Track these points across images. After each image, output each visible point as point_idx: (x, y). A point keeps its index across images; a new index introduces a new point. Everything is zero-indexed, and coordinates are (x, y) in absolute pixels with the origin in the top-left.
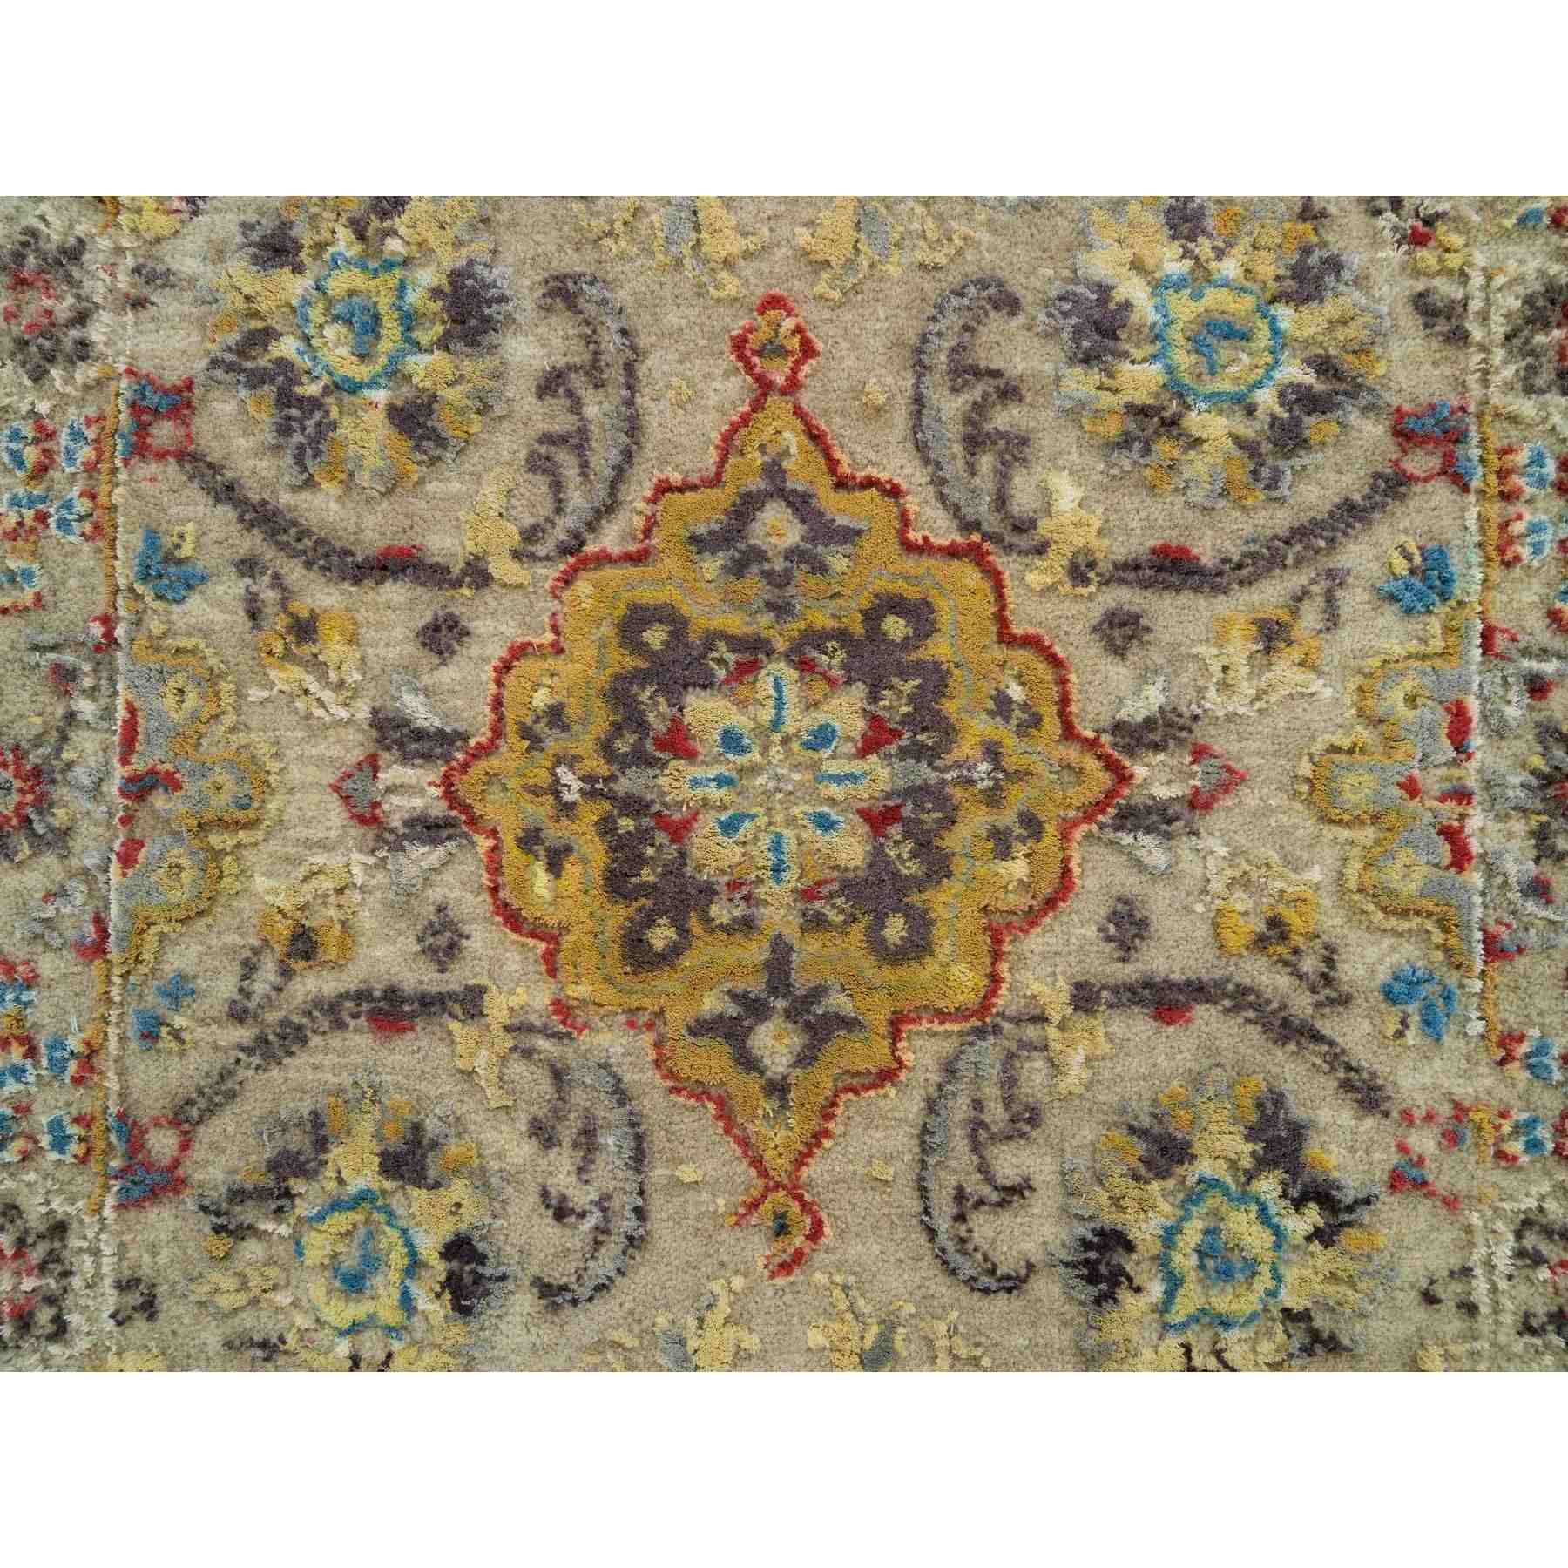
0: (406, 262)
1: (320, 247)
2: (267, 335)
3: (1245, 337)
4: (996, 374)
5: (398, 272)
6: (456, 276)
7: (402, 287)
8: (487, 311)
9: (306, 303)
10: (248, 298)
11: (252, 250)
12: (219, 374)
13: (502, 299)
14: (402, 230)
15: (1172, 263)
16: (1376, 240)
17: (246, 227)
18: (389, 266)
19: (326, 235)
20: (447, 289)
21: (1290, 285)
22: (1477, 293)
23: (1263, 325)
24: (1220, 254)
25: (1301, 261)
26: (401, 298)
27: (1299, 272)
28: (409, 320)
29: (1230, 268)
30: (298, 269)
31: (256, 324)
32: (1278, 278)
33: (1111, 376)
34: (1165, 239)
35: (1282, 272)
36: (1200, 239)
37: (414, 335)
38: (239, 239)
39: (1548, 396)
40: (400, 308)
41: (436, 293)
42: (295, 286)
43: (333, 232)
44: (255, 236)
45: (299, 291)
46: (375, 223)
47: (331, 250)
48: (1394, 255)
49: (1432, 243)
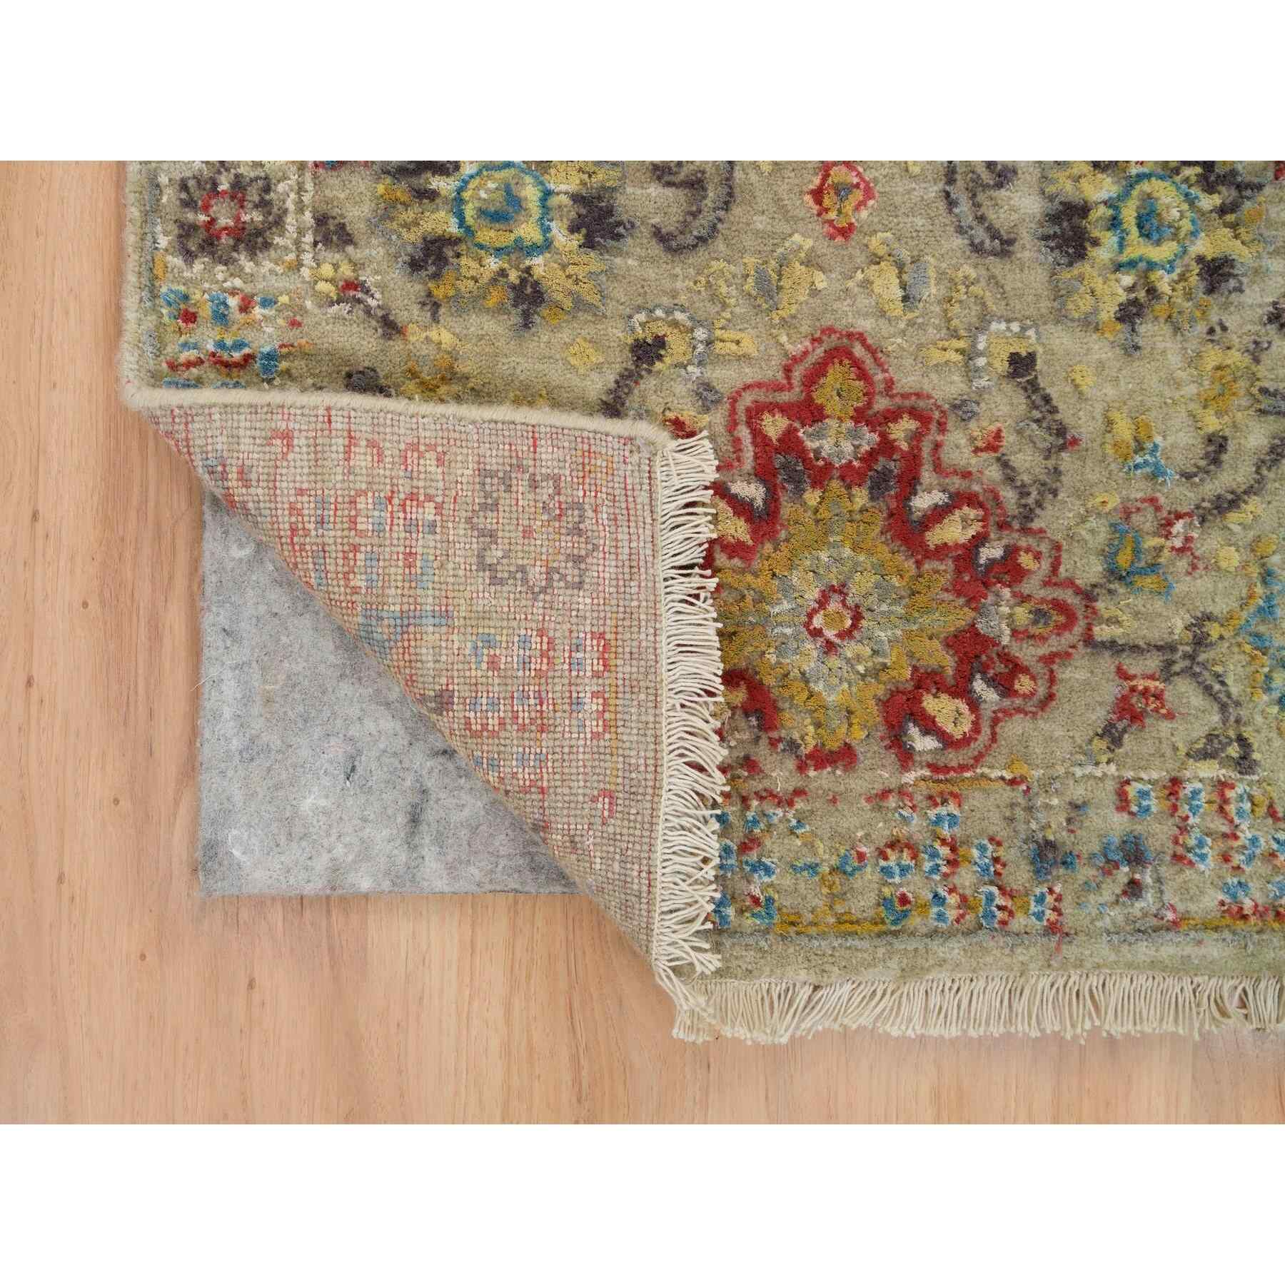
0: (1118, 267)
1: (1183, 277)
2: (1222, 211)
3: (482, 212)
4: (669, 184)
5: (1124, 258)
6: (1081, 255)
7: (1121, 245)
8: (1057, 229)
9: (1194, 234)
10: (1236, 237)
11: (1236, 272)
12: (1256, 180)
13: (1046, 238)
14: (1120, 291)
15: (538, 264)
16: (382, 287)
17: (1240, 290)
18: (1132, 264)
19: (1180, 286)
20: (1087, 245)
21: (449, 252)
22: (307, 247)
23: (469, 220)
24: (503, 273)
25: (440, 269)
26: (1122, 239)
27: (441, 261)
28: (1114, 223)
29: (493, 264)
30: (1200, 259)
31: (1230, 218)
32: (458, 256)
33: (583, 183)
34: (543, 282)
35: (455, 261)
36: (517, 282)
37: (1110, 212)
38: (1245, 280)
39: (252, 175)
40: (1123, 231)
41: (1096, 243)
42: (1203, 246)
43: (1173, 290)
44: (1232, 283)
45: (1199, 242)
46: (1141, 295)
47: (1175, 276)
48: (369, 278)
49: (341, 283)
